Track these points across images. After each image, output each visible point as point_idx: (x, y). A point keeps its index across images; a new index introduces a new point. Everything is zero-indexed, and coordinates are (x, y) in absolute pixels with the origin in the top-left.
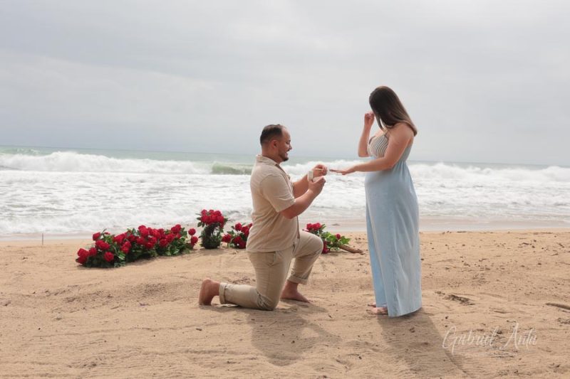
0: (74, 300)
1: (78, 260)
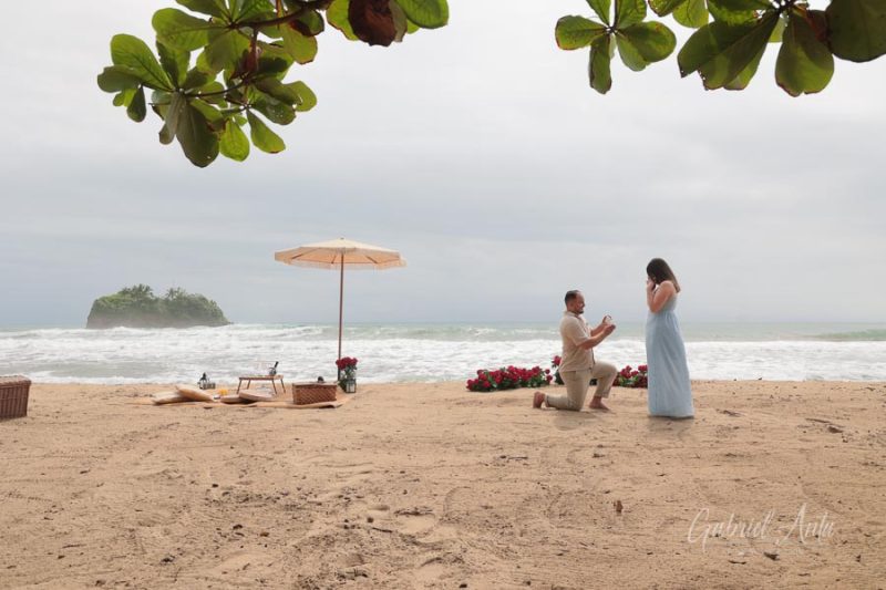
1: (467, 387)
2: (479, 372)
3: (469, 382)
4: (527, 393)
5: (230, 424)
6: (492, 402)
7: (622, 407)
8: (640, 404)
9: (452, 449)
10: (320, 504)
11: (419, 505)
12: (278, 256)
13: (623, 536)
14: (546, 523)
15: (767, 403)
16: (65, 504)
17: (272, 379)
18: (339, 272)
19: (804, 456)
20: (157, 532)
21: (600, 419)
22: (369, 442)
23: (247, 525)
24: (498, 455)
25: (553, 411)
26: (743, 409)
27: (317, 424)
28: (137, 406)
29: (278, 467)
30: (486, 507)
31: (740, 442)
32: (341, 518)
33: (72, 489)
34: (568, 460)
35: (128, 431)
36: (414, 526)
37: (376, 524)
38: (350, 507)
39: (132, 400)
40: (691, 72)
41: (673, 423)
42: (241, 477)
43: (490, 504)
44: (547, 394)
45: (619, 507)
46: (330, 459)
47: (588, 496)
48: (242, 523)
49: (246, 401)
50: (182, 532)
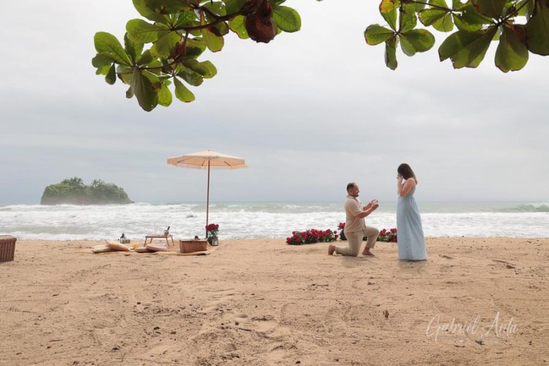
1: (287, 242)
2: (294, 233)
3: (288, 239)
4: (324, 246)
5: (143, 265)
6: (303, 251)
7: (382, 254)
8: (393, 252)
9: (282, 280)
10: (205, 314)
11: (266, 314)
13: (390, 332)
14: (343, 324)
15: (468, 251)
16: (46, 315)
17: (166, 237)
18: (207, 171)
19: (493, 283)
20: (106, 331)
21: (370, 262)
22: (230, 276)
23: (162, 327)
24: (310, 284)
25: (340, 257)
26: (455, 255)
27: (197, 265)
28: (83, 254)
29: (176, 292)
30: (307, 315)
31: (455, 275)
32: (219, 323)
33: (49, 306)
34: (353, 287)
35: (79, 270)
36: (264, 327)
37: (239, 326)
38: (224, 316)
39: (78, 250)
40: (446, 59)
41: (414, 263)
42: (154, 298)
43: (309, 313)
44: (337, 246)
45: (387, 315)
46: (207, 287)
47: (367, 308)
48: (158, 326)
49: (151, 251)
50: (122, 332)
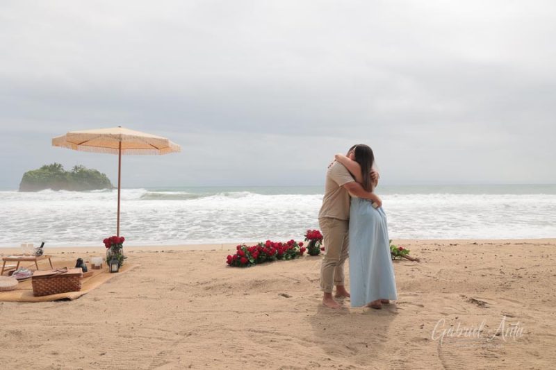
0: (210, 288)
1: (227, 262)
2: (239, 248)
3: (229, 257)
6: (242, 285)
12: (56, 142)
17: (35, 261)
18: (118, 156)
26: (487, 294)
